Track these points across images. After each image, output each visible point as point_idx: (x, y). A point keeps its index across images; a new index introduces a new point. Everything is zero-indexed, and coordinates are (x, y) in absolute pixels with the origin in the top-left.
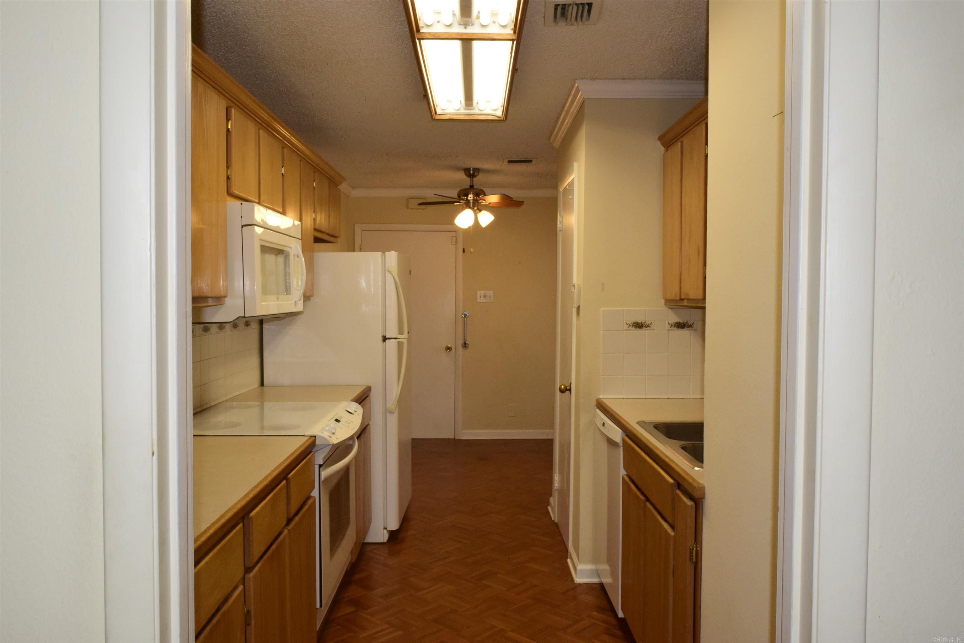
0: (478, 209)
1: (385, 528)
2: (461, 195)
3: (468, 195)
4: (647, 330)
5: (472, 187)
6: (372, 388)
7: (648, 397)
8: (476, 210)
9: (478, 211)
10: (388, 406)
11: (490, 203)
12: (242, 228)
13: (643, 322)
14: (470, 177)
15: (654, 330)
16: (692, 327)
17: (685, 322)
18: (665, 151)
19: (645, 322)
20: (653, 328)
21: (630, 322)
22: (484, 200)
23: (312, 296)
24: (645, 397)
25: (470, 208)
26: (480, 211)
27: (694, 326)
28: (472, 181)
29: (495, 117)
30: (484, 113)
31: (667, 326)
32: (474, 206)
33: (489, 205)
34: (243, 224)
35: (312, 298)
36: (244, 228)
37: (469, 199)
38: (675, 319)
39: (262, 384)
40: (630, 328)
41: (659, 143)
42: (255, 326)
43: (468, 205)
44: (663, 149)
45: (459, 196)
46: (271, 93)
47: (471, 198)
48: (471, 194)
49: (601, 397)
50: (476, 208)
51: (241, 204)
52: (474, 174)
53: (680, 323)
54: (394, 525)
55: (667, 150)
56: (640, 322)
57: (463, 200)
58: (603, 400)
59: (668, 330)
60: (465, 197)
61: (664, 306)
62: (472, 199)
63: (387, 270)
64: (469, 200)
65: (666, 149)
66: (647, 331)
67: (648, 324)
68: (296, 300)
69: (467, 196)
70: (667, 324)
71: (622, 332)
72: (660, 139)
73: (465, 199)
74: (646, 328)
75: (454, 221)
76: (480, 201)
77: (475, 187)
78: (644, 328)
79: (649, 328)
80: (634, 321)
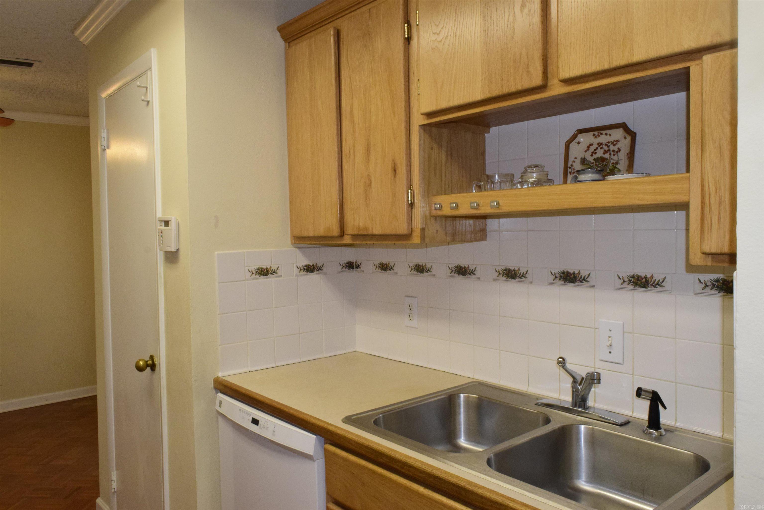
4: (273, 277)
7: (278, 364)
13: (269, 267)
15: (281, 276)
16: (322, 270)
17: (315, 264)
18: (285, 47)
19: (271, 267)
20: (279, 274)
21: (253, 268)
24: (274, 365)
27: (324, 269)
31: (296, 271)
38: (304, 261)
40: (254, 276)
41: (278, 34)
44: (281, 43)
49: (220, 375)
53: (309, 265)
55: (289, 46)
56: (265, 267)
58: (223, 378)
59: (297, 276)
61: (291, 246)
65: (287, 44)
66: (273, 279)
67: (275, 269)
70: (295, 268)
71: (244, 282)
72: (281, 29)
74: (272, 275)
78: (270, 276)
79: (275, 274)
80: (257, 267)
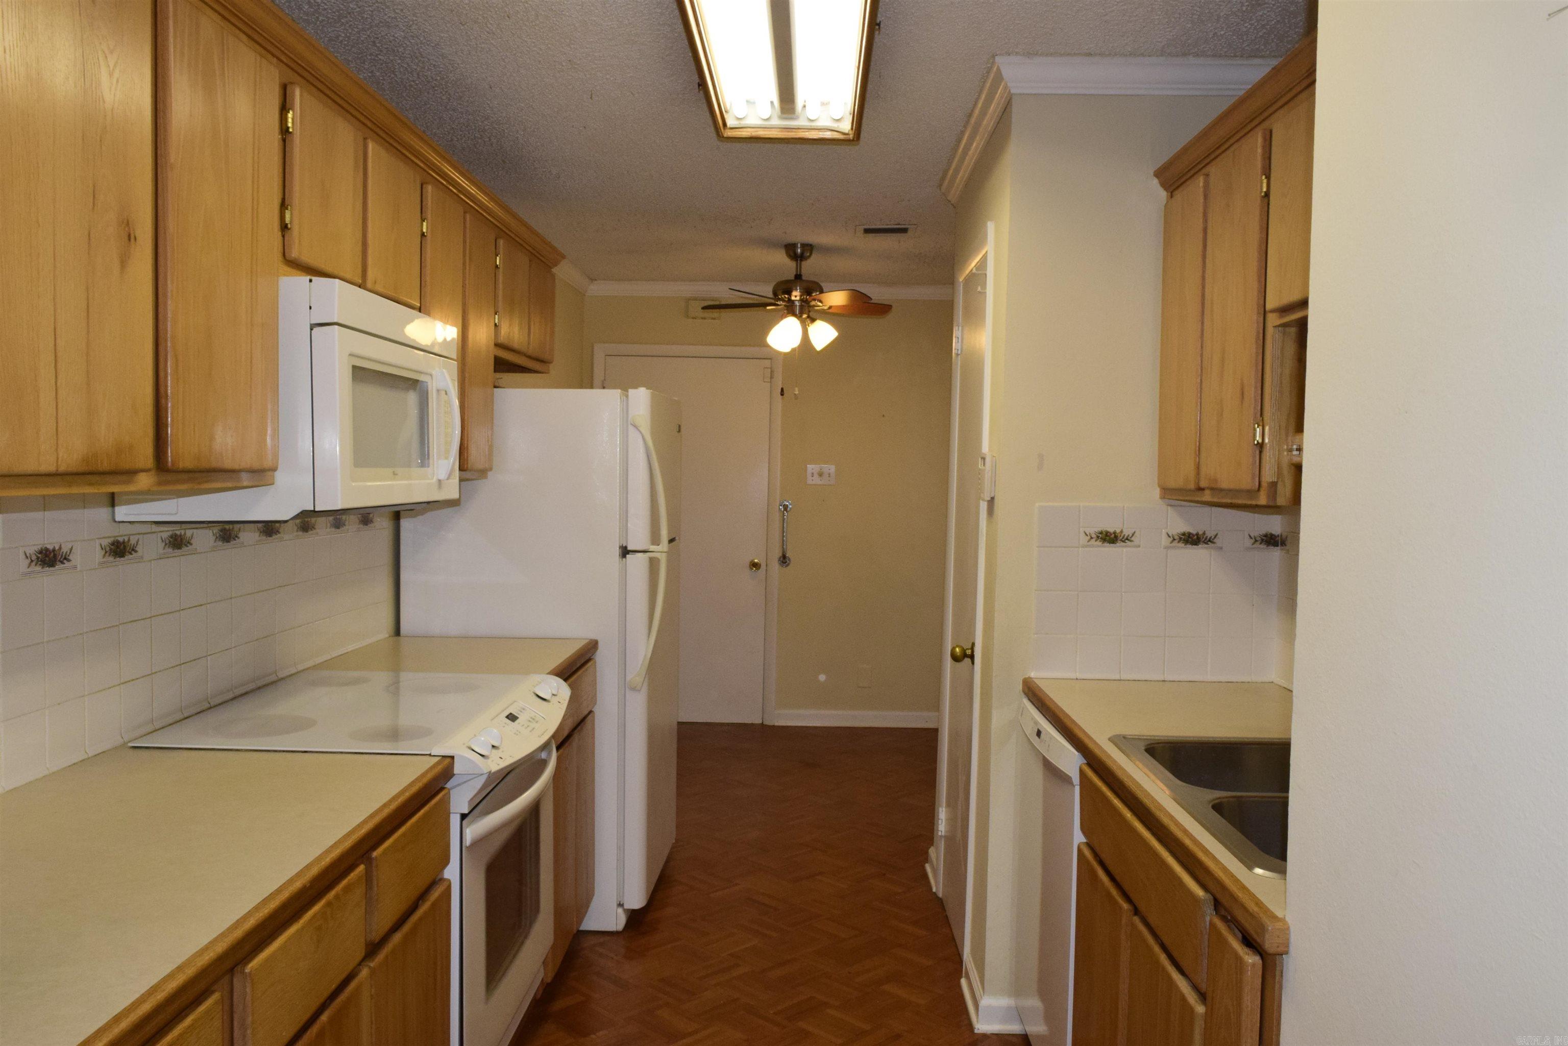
0: (808, 317)
1: (620, 905)
2: (779, 292)
3: (791, 292)
4: (1126, 546)
5: (798, 277)
6: (600, 645)
7: (1124, 677)
8: (806, 319)
9: (809, 322)
10: (628, 679)
11: (830, 307)
12: (311, 329)
13: (1118, 531)
14: (797, 260)
15: (1139, 546)
16: (1214, 543)
17: (1201, 533)
18: (1167, 197)
19: (1122, 532)
20: (1136, 542)
21: (1093, 530)
22: (821, 301)
23: (491, 469)
24: (1117, 677)
25: (794, 315)
26: (813, 320)
27: (1219, 542)
28: (799, 267)
29: (836, 133)
30: (817, 126)
31: (1165, 541)
32: (801, 313)
33: (830, 311)
34: (312, 323)
35: (490, 474)
36: (316, 330)
37: (793, 298)
38: (1182, 527)
39: (397, 632)
40: (1093, 542)
41: (1156, 181)
42: (383, 525)
43: (790, 310)
44: (1163, 194)
45: (775, 294)
46: (412, 83)
47: (796, 296)
48: (797, 290)
49: (1033, 675)
50: (805, 316)
51: (311, 281)
52: (802, 253)
53: (1190, 534)
54: (636, 900)
55: (1172, 197)
56: (1111, 530)
57: (783, 300)
58: (1036, 681)
59: (1167, 548)
60: (786, 296)
61: (1160, 501)
62: (798, 298)
63: (631, 424)
64: (793, 302)
65: (1169, 194)
66: (1125, 550)
67: (1128, 535)
68: (440, 478)
69: (789, 293)
70: (1164, 536)
71: (1076, 549)
72: (1158, 174)
73: (786, 300)
74: (1124, 544)
75: (766, 338)
76: (813, 303)
77: (804, 278)
78: (1120, 544)
79: (1128, 543)
80: (1100, 530)
